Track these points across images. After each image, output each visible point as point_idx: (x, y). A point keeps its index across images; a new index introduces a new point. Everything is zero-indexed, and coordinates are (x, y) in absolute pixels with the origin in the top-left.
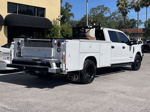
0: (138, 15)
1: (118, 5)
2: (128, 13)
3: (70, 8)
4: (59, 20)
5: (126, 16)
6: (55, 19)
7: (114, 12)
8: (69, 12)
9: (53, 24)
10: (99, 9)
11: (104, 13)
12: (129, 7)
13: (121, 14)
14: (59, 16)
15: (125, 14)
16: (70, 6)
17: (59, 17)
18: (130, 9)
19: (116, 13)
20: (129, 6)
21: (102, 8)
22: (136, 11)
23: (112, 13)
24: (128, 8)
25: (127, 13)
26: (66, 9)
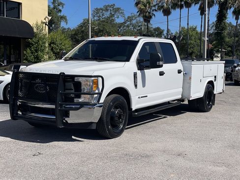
0: (168, 22)
1: (137, 4)
2: (153, 17)
3: (60, 8)
4: (46, 24)
5: (149, 22)
6: (39, 23)
7: (130, 15)
8: (59, 14)
9: (35, 30)
10: (107, 10)
11: (115, 16)
12: (153, 8)
13: (142, 19)
14: (46, 17)
15: (147, 19)
16: (61, 3)
17: (45, 19)
18: (156, 10)
19: (132, 17)
20: (155, 6)
21: (111, 9)
22: (164, 15)
23: (126, 17)
24: (153, 10)
25: (151, 17)
26: (54, 8)
